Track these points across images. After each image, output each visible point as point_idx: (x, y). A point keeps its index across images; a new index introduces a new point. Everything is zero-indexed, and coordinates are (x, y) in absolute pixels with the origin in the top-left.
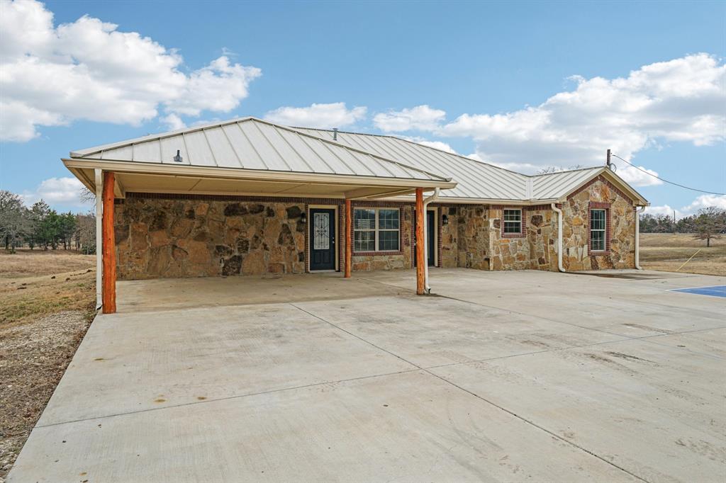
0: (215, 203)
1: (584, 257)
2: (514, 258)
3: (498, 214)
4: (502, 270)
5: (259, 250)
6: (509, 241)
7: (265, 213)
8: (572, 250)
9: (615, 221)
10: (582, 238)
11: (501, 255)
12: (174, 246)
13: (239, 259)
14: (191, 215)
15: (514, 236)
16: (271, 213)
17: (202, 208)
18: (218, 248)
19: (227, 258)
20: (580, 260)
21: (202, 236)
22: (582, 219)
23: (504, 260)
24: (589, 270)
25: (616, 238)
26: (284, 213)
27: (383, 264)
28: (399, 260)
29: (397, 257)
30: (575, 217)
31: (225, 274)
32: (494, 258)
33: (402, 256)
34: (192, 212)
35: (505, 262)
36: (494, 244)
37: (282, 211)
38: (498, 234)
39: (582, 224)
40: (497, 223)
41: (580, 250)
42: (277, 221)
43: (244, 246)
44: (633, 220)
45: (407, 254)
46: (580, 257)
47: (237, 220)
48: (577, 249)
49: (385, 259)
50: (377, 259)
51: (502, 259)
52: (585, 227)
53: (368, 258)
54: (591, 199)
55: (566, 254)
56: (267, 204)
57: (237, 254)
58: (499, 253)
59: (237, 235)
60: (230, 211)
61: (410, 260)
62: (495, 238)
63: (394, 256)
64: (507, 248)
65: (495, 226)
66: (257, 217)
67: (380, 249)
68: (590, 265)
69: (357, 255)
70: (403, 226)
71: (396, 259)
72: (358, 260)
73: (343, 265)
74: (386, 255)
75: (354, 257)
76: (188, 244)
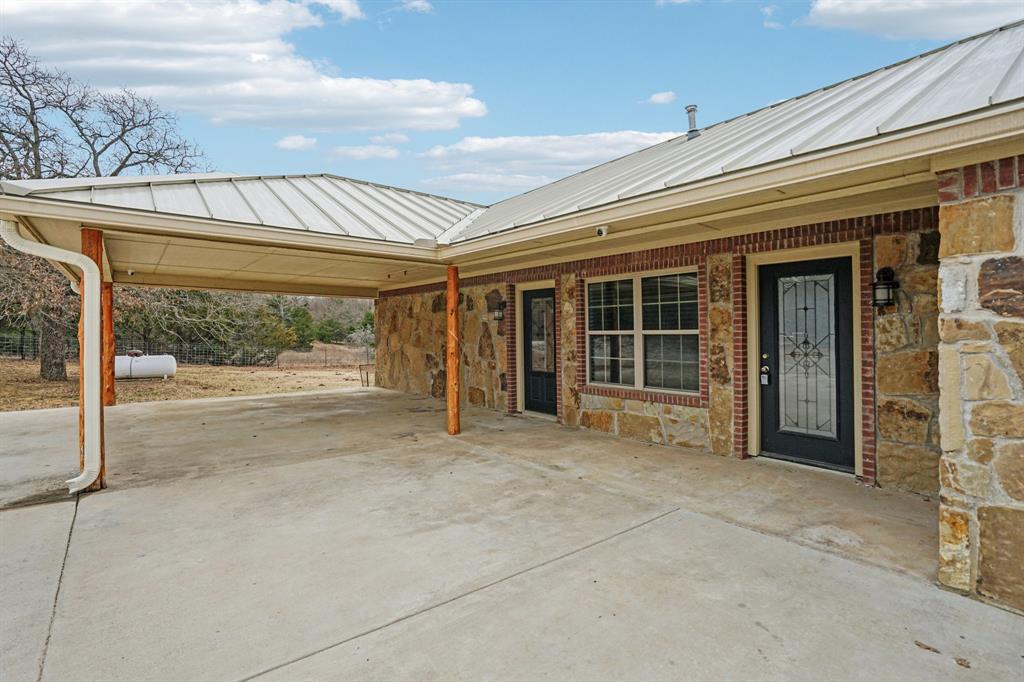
0: (425, 296)
7: (465, 304)
12: (403, 353)
18: (429, 357)
19: (434, 372)
21: (418, 342)
26: (482, 304)
27: (648, 424)
28: (694, 420)
29: (688, 412)
31: (434, 394)
33: (705, 413)
34: (411, 310)
37: (481, 301)
42: (476, 317)
45: (720, 409)
49: (650, 411)
50: (632, 407)
53: (613, 401)
56: (466, 291)
57: (441, 366)
60: (437, 307)
61: (732, 429)
63: (678, 408)
67: (647, 383)
69: (591, 391)
70: (706, 323)
71: (685, 419)
72: (592, 403)
73: (562, 410)
74: (655, 399)
75: (583, 396)
76: (411, 351)
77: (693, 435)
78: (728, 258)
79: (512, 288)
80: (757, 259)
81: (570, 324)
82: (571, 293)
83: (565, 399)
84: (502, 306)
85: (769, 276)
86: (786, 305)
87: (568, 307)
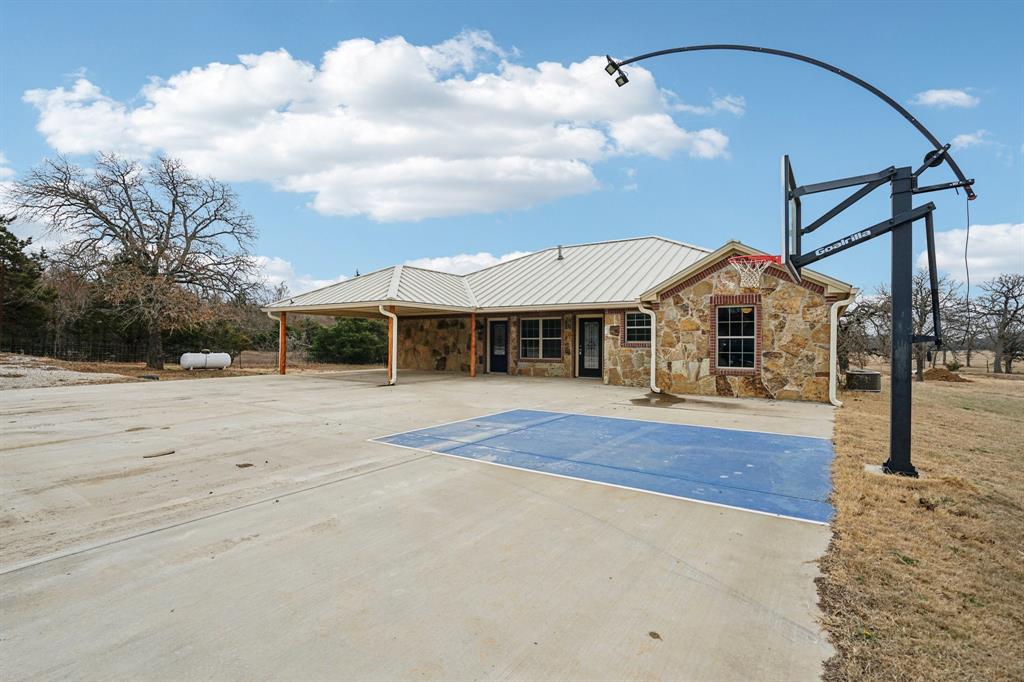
0: (433, 320)
1: (701, 375)
2: (639, 373)
3: (615, 320)
4: (621, 384)
5: (455, 353)
6: (631, 351)
7: (459, 326)
8: (677, 366)
9: (774, 323)
10: (698, 349)
11: (619, 368)
12: (415, 349)
13: (444, 359)
14: (422, 329)
15: (639, 346)
16: (463, 326)
17: (427, 324)
18: (434, 351)
19: (439, 358)
20: (693, 379)
21: (427, 343)
22: (699, 322)
23: (624, 373)
24: (712, 395)
25: (777, 350)
27: (544, 371)
28: (559, 367)
29: (557, 365)
30: (683, 319)
31: (437, 369)
32: (610, 370)
33: (563, 365)
34: (422, 327)
35: (625, 375)
36: (610, 355)
38: (615, 343)
39: (698, 329)
40: (615, 330)
41: (694, 365)
43: (447, 350)
44: (825, 320)
45: (567, 363)
46: (693, 375)
47: (443, 332)
48: (687, 363)
49: (544, 366)
50: (539, 366)
51: (621, 373)
52: (703, 333)
53: (530, 364)
54: (715, 292)
55: (665, 370)
56: (460, 319)
57: (443, 355)
58: (616, 364)
59: (443, 343)
60: (441, 326)
61: (570, 369)
62: (612, 347)
63: (554, 364)
64: (629, 360)
65: (612, 334)
66: (455, 329)
67: (543, 356)
68: (714, 387)
69: (522, 361)
70: (564, 335)
71: (556, 366)
72: (522, 365)
73: (510, 370)
74: (547, 362)
75: (519, 363)
76: (421, 348)
77: (559, 372)
78: (571, 316)
79: (486, 320)
80: (579, 316)
81: (513, 335)
82: (514, 323)
83: (511, 364)
84: (481, 327)
85: (582, 321)
86: (587, 330)
87: (513, 329)
